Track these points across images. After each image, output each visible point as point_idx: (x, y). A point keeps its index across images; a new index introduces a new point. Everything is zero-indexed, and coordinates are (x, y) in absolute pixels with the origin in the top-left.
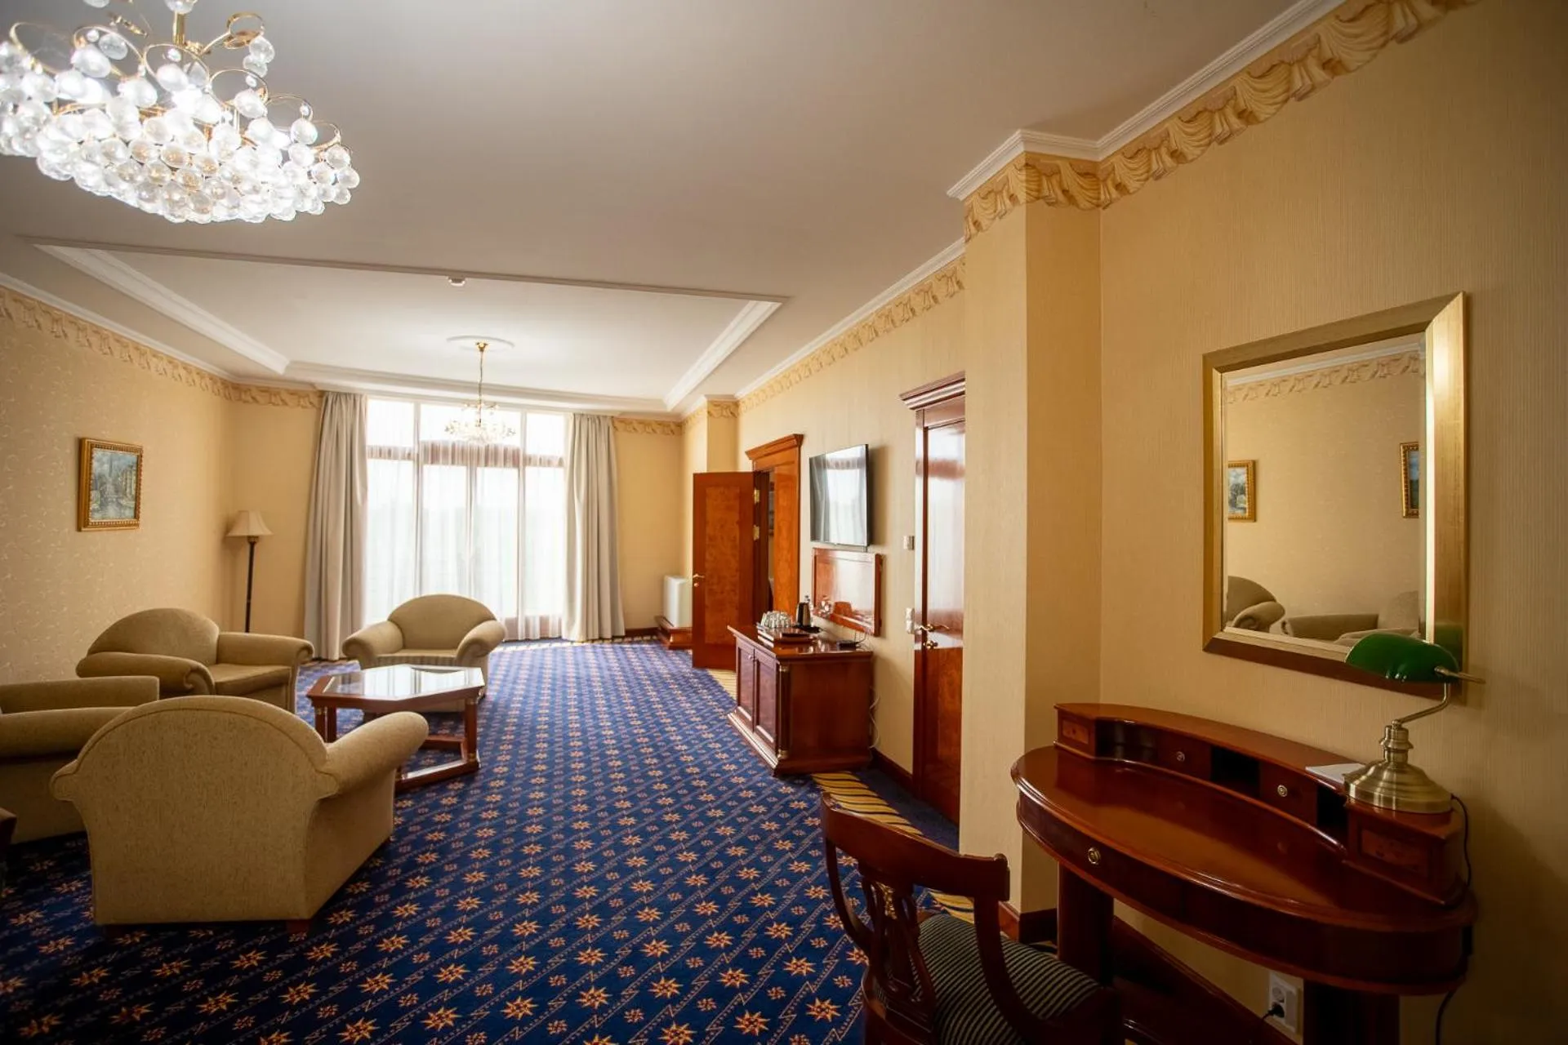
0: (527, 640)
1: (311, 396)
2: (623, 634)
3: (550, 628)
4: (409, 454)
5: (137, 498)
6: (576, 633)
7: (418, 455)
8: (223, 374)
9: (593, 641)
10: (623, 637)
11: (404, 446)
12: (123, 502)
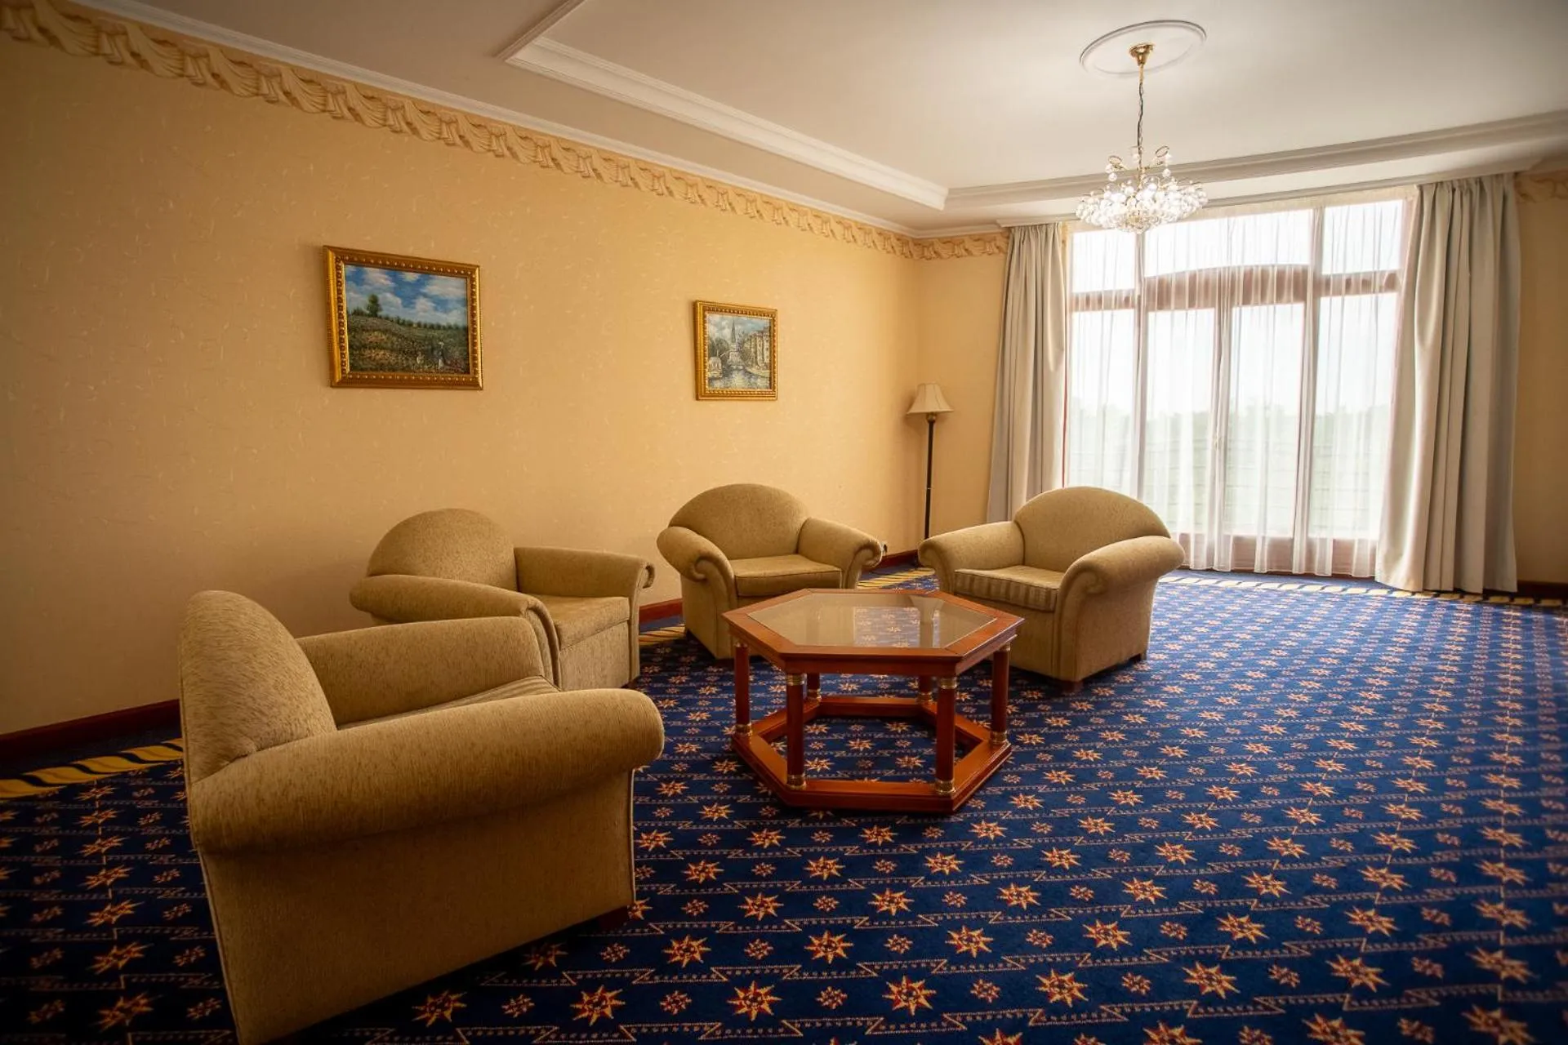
0: (1309, 576)
1: (999, 238)
2: (1513, 588)
3: (1355, 561)
4: (1127, 299)
5: (771, 366)
6: (1401, 575)
7: (1139, 297)
8: (895, 228)
9: (1439, 593)
10: (1512, 596)
11: (1118, 288)
12: (754, 370)
